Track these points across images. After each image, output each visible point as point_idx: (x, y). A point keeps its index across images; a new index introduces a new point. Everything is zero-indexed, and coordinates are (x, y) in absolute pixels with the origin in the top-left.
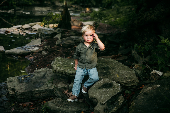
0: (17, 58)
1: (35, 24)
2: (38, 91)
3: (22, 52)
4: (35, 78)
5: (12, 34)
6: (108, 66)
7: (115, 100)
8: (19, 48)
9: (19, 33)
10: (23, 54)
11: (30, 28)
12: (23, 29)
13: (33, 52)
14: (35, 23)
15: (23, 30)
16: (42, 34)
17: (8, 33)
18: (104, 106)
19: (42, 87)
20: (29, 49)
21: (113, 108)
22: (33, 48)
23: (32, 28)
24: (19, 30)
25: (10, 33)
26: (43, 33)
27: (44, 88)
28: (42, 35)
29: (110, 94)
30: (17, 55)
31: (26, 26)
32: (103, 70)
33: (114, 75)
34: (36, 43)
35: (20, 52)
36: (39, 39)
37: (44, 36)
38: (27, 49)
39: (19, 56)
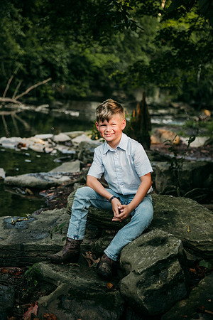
0: (23, 192)
1: (80, 135)
2: (35, 246)
3: (36, 183)
4: (37, 223)
5: (30, 150)
6: (176, 211)
7: (163, 268)
8: (33, 174)
9: (44, 149)
10: (37, 185)
11: (68, 141)
12: (55, 142)
13: (56, 185)
14: (80, 132)
15: (54, 144)
16: (84, 151)
17: (23, 148)
18: (139, 278)
19: (44, 241)
20: (50, 179)
21: (155, 282)
22: (59, 177)
23: (71, 142)
24: (46, 143)
25: (26, 148)
26: (87, 149)
27: (47, 242)
28: (84, 153)
29: (157, 256)
30: (25, 187)
31: (62, 137)
32: (164, 215)
33: (182, 227)
34: (70, 169)
35: (32, 183)
36: (78, 162)
37: (89, 156)
38: (46, 177)
39: (27, 190)
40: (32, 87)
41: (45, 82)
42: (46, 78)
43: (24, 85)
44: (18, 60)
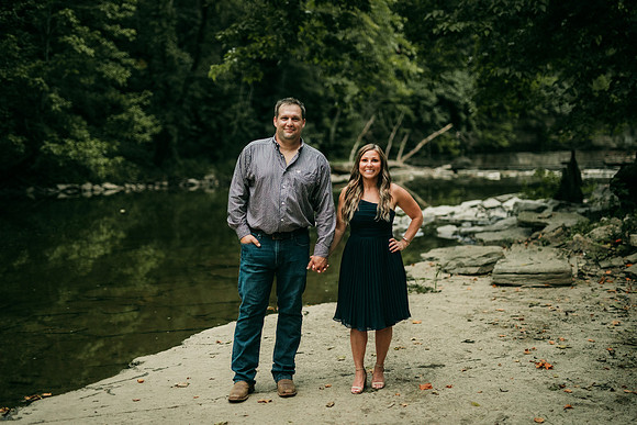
1: (511, 198)
12: (485, 208)
23: (502, 207)
40: (424, 141)
42: (444, 125)
44: (400, 103)
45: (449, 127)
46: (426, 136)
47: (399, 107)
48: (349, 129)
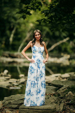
12: (62, 78)
31: (66, 75)
40: (55, 45)
41: (65, 40)
42: (65, 38)
43: (50, 43)
45: (68, 39)
46: (56, 42)
47: (44, 28)
48: (19, 36)
